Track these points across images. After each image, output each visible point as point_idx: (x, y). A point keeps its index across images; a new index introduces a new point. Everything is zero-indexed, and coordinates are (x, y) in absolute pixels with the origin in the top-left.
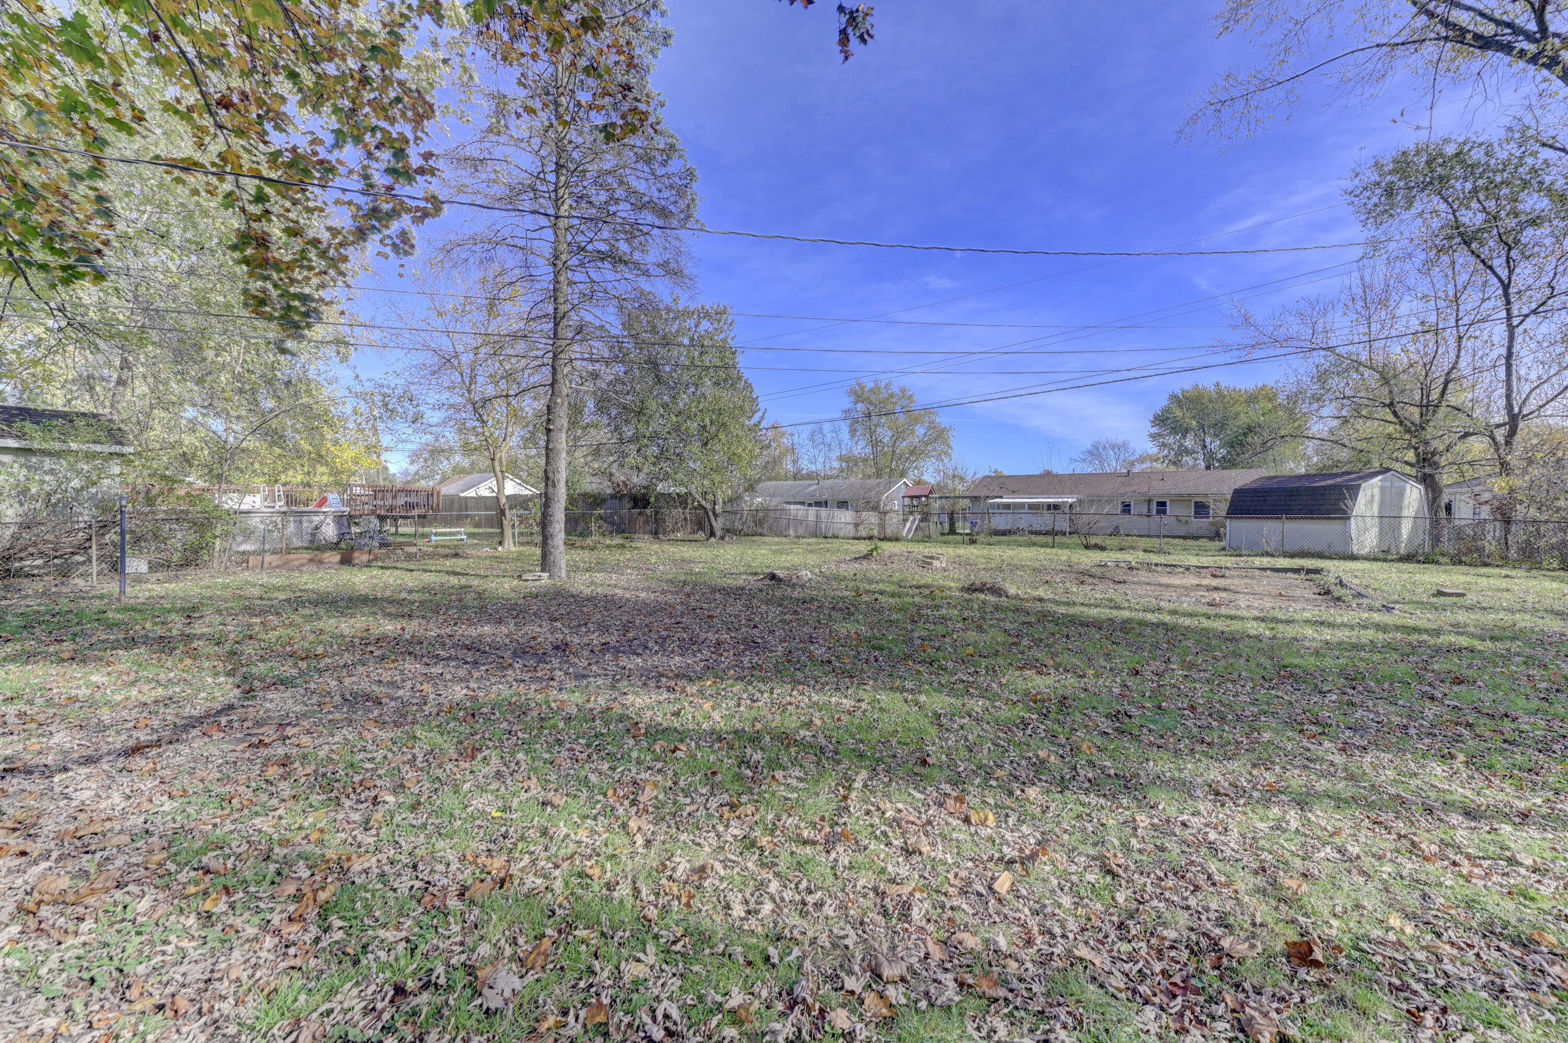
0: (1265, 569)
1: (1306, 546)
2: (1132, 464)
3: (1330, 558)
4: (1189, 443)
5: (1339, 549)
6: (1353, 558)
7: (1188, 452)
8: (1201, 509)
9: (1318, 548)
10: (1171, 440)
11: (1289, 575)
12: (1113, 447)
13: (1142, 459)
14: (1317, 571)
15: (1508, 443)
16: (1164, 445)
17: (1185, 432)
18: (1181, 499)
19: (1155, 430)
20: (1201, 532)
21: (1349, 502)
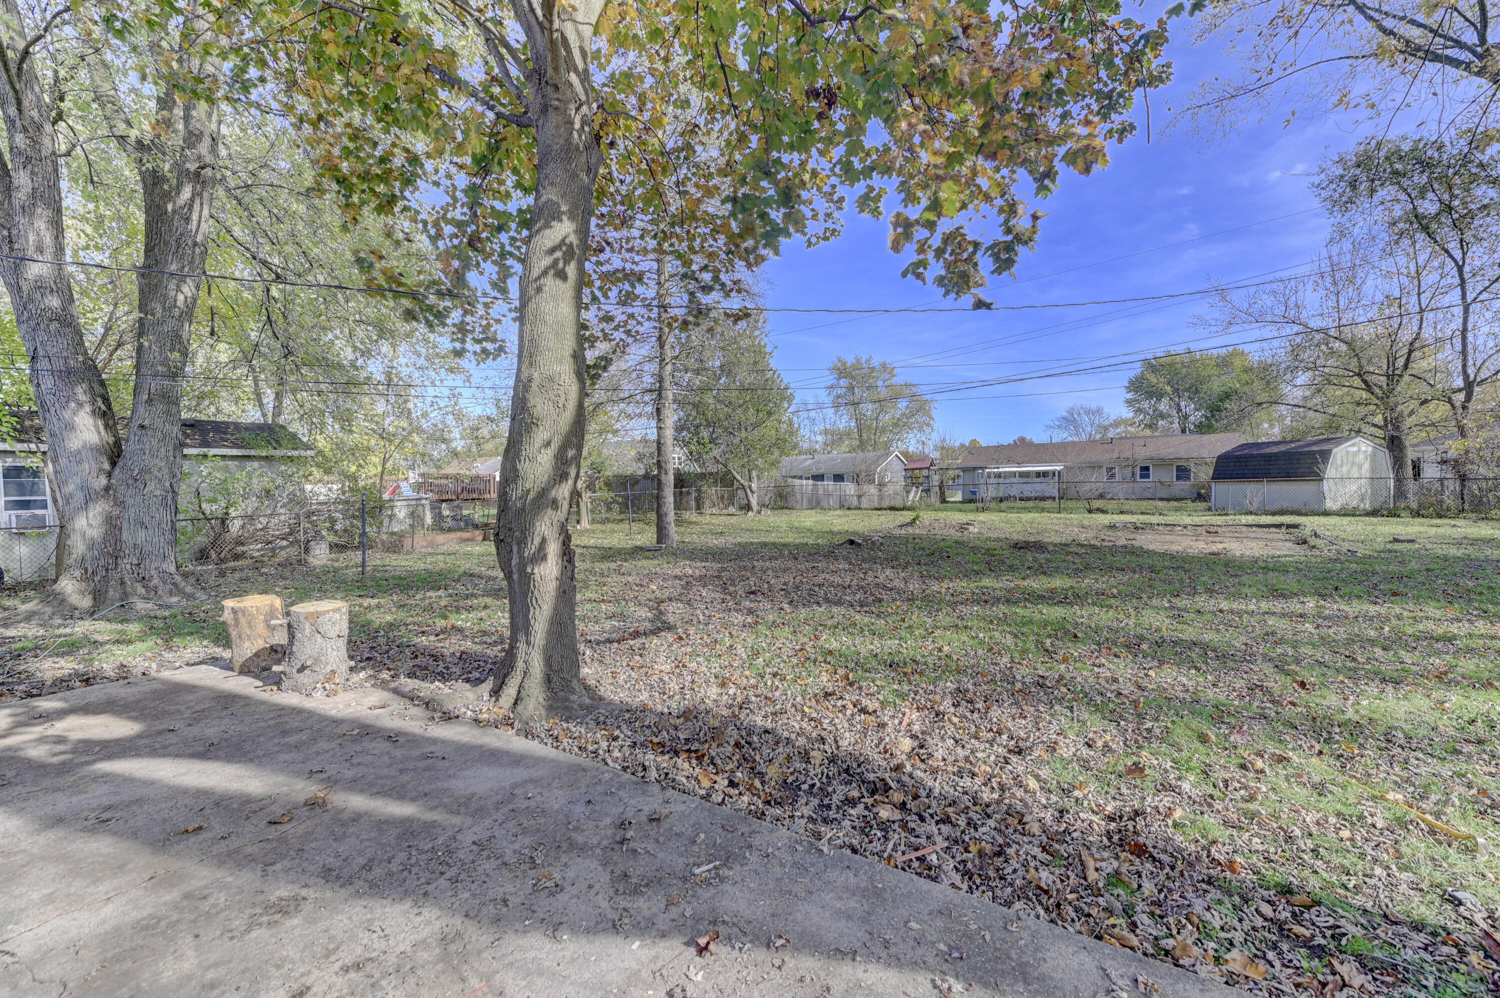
0: (1251, 526)
1: (1285, 505)
2: (1106, 429)
3: (1306, 515)
4: (1164, 406)
5: (1315, 507)
6: (1326, 513)
7: (1162, 416)
8: (1183, 473)
9: (1295, 507)
10: (1145, 405)
11: (1273, 530)
12: (1087, 412)
13: (1117, 424)
14: (1295, 526)
15: (1464, 408)
16: (1139, 410)
17: (1160, 396)
18: (1163, 463)
19: (1130, 396)
20: (1183, 495)
21: (1321, 466)
